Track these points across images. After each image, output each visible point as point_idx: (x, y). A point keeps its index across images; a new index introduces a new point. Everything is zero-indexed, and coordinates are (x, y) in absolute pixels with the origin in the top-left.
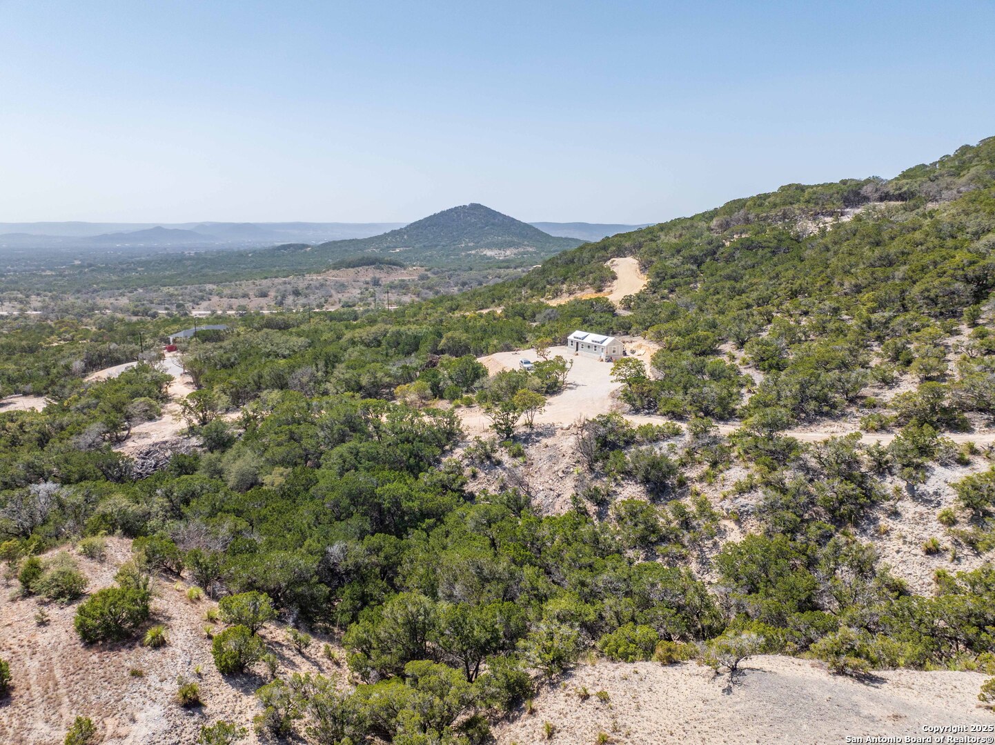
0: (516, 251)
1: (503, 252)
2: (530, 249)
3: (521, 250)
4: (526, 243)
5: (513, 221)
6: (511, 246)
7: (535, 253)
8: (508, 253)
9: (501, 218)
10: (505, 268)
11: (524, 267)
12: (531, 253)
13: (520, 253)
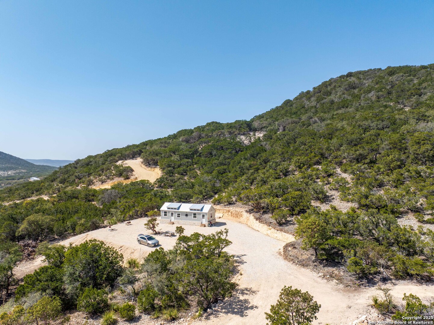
0: (15, 172)
1: (6, 173)
2: (24, 171)
3: (18, 171)
4: (20, 168)
5: (11, 157)
6: (11, 169)
7: (26, 172)
8: (10, 173)
9: (4, 155)
10: (11, 179)
11: (25, 178)
12: (24, 173)
13: (17, 173)
